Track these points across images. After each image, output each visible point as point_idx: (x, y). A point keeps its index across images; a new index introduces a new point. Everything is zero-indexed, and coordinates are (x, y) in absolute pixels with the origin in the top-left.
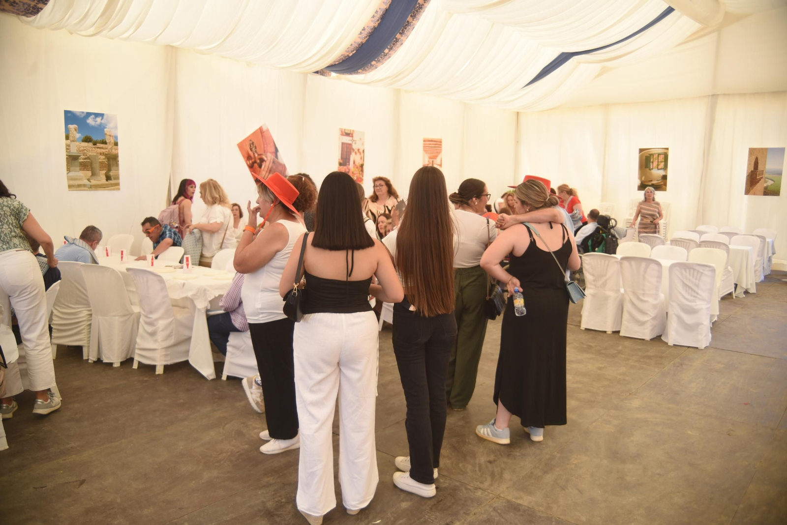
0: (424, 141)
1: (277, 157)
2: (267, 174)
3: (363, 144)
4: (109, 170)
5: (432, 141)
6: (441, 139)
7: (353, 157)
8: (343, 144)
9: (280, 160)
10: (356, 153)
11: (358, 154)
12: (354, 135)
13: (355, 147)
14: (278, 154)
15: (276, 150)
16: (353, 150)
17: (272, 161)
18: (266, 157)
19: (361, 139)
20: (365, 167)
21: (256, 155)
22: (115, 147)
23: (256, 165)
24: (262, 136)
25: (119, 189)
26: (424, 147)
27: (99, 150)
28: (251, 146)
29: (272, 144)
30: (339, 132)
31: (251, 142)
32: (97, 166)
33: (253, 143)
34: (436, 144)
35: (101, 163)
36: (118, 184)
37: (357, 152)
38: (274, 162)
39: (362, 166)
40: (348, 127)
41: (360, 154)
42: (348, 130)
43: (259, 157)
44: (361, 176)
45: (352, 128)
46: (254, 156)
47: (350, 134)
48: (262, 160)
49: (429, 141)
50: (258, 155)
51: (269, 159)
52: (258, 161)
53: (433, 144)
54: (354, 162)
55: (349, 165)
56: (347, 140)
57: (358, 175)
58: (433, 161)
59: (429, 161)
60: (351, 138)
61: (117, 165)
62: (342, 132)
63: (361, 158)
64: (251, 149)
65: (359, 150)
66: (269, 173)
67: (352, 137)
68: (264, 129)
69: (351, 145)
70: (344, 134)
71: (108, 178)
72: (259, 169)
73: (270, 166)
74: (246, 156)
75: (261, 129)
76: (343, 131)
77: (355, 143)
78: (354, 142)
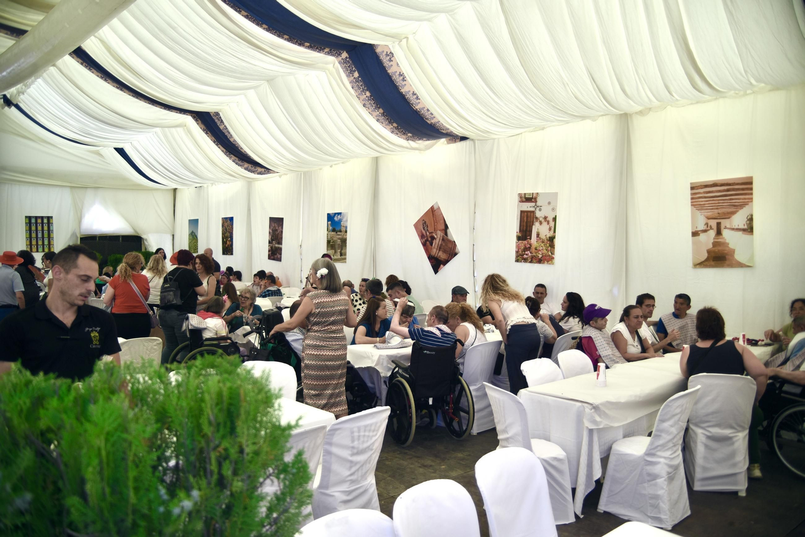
0: (692, 188)
1: (446, 234)
2: (438, 251)
3: (553, 209)
4: (342, 249)
5: (715, 185)
6: (751, 178)
7: (536, 228)
8: (522, 212)
9: (449, 237)
10: (541, 223)
11: (545, 224)
12: (538, 199)
13: (539, 214)
14: (448, 231)
15: (446, 227)
16: (537, 218)
17: (441, 238)
18: (436, 235)
19: (549, 203)
20: (557, 242)
21: (428, 234)
22: (345, 234)
23: (428, 242)
24: (433, 215)
25: (346, 262)
26: (692, 199)
27: (338, 236)
28: (423, 225)
29: (442, 221)
30: (517, 199)
31: (424, 222)
32: (337, 246)
33: (425, 222)
34: (728, 190)
35: (339, 244)
36: (345, 259)
37: (543, 221)
38: (443, 240)
39: (552, 239)
40: (528, 190)
41: (548, 223)
42: (530, 194)
43: (430, 235)
44: (550, 253)
45: (535, 192)
46: (426, 234)
47: (532, 198)
48: (433, 238)
49: (706, 186)
50: (430, 233)
51: (439, 236)
52: (430, 239)
53: (720, 191)
54: (538, 235)
55: (530, 239)
56: (527, 207)
57: (545, 251)
58: (719, 224)
59: (707, 224)
60: (533, 204)
61: (346, 246)
62: (521, 197)
63: (550, 229)
64: (424, 228)
65: (545, 218)
66: (439, 250)
67: (536, 202)
68: (435, 207)
69: (533, 212)
70: (525, 200)
71: (341, 255)
72: (430, 246)
73: (440, 243)
74: (420, 234)
75: (432, 208)
76: (523, 196)
77: (540, 210)
78: (538, 209)
